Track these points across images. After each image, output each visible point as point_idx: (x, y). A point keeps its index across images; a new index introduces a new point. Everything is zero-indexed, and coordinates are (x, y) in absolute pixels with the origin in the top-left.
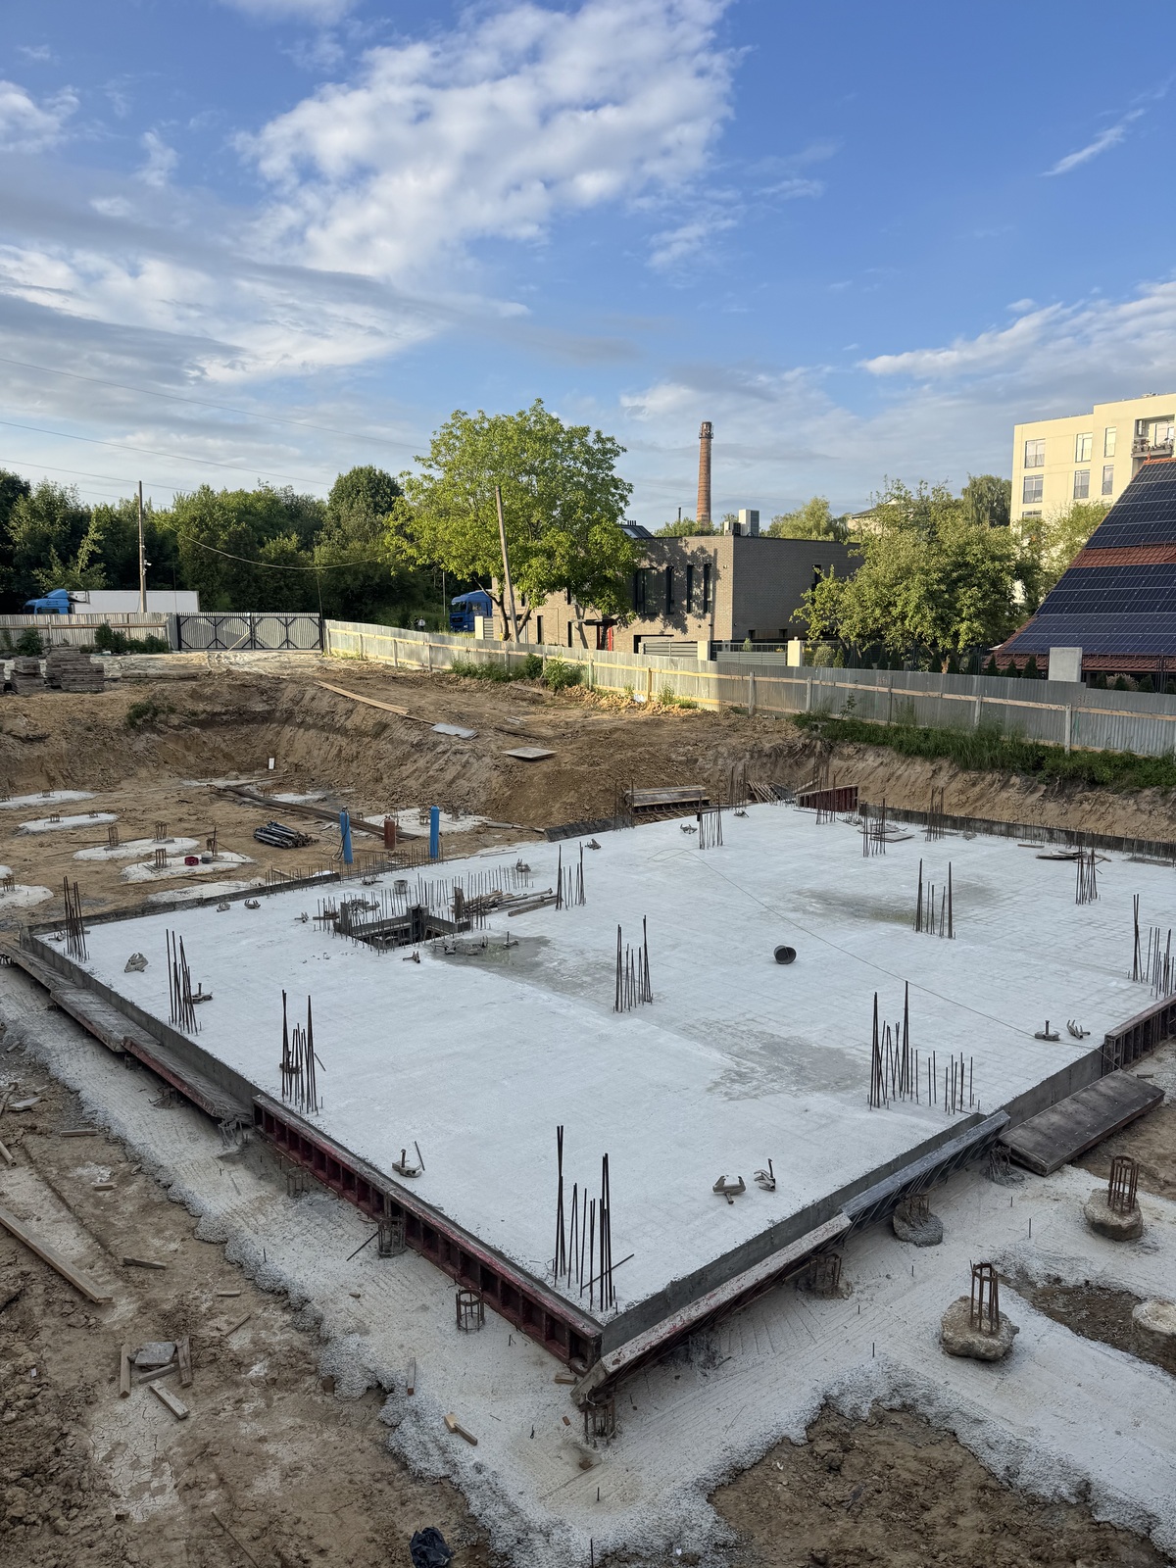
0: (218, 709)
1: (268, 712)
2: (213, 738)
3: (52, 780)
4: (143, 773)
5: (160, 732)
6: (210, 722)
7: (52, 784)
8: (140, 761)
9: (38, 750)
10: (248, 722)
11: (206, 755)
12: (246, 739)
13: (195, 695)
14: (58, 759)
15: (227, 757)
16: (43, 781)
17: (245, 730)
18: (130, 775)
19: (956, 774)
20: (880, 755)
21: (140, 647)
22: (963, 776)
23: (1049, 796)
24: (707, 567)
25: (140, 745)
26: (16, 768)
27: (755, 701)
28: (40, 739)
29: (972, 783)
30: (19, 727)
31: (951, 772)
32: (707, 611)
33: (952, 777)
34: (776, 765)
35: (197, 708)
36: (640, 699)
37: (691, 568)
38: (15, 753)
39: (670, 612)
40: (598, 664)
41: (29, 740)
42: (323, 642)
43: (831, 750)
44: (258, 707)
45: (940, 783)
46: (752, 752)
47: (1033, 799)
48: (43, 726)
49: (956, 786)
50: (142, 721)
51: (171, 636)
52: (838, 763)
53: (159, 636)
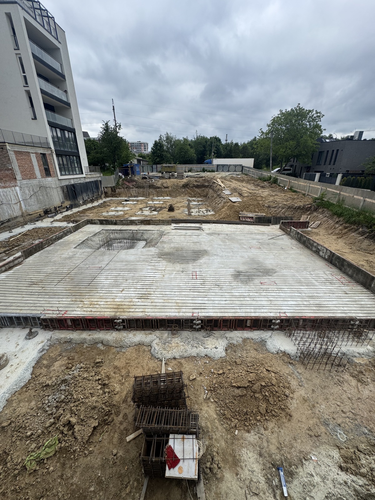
0: (199, 184)
1: (208, 185)
2: (197, 190)
3: (168, 195)
4: (182, 195)
5: (188, 188)
6: (197, 187)
7: (167, 196)
8: (182, 193)
10: (204, 187)
11: (195, 193)
12: (203, 191)
13: (196, 181)
14: (169, 191)
15: (199, 194)
16: (166, 195)
17: (203, 189)
18: (180, 195)
19: (343, 224)
20: (327, 213)
21: (209, 171)
22: (344, 225)
23: (367, 238)
24: (338, 150)
25: (183, 190)
26: (162, 192)
27: (308, 192)
28: (167, 187)
29: (346, 228)
30: (165, 185)
31: (342, 223)
32: (334, 164)
33: (341, 225)
34: (297, 212)
35: (196, 184)
36: (286, 188)
37: (333, 151)
38: (163, 190)
39: (325, 164)
40: (281, 178)
41: (166, 188)
42: (242, 171)
43: (316, 210)
44: (206, 184)
45: (337, 226)
46: (289, 207)
47: (361, 238)
48: (169, 185)
49: (340, 228)
50: (185, 186)
51: (216, 169)
52: (315, 214)
53: (213, 169)
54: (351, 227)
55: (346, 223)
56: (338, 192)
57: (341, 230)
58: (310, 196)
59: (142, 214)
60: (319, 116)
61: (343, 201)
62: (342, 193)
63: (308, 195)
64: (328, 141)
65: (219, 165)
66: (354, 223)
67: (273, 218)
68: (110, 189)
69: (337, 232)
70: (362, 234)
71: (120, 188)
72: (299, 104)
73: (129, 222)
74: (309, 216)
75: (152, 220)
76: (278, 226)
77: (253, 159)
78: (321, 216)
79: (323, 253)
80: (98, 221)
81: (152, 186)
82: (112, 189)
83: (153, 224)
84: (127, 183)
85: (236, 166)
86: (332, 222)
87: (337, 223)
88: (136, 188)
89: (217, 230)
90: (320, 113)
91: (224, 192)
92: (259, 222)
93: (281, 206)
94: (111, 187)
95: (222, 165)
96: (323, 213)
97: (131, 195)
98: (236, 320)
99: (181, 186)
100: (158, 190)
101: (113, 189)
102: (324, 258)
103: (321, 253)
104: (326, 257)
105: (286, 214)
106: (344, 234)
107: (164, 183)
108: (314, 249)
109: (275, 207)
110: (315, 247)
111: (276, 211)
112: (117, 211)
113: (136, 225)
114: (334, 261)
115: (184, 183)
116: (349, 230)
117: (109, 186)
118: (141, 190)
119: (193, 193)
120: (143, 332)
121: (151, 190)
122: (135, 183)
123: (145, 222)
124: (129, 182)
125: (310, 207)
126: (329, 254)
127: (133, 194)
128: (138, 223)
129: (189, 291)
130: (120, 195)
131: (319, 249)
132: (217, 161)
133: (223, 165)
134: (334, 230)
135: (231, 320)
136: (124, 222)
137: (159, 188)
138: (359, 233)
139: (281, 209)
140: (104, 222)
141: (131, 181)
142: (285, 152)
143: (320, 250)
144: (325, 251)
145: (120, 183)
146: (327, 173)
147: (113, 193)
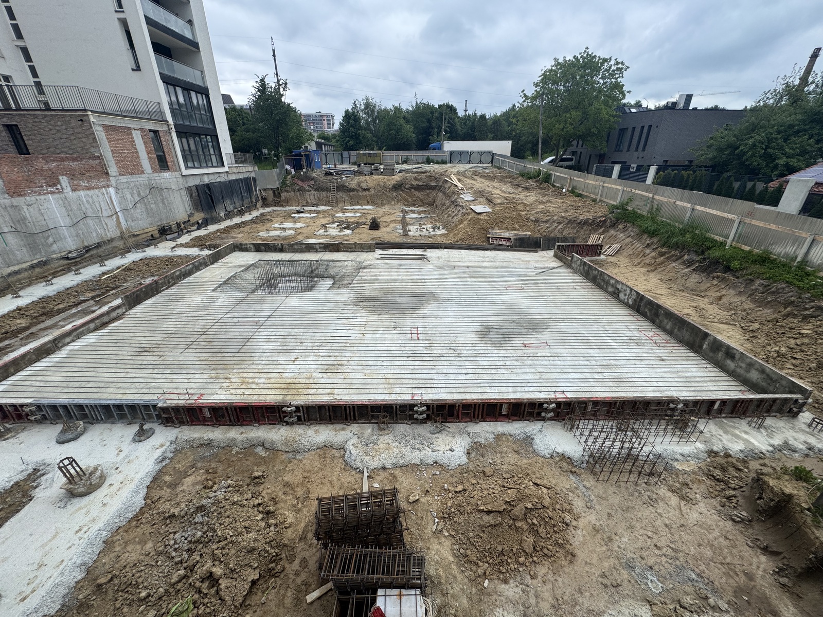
0: (421, 184)
1: (436, 186)
2: (417, 193)
4: (393, 203)
5: (402, 191)
6: (418, 188)
7: (368, 203)
8: (393, 199)
9: (366, 193)
10: (429, 189)
11: (414, 199)
12: (428, 195)
13: (416, 179)
14: (371, 196)
15: (421, 200)
16: (366, 202)
17: (428, 191)
18: (389, 203)
19: (657, 248)
20: (632, 230)
21: (438, 163)
22: (659, 249)
23: (697, 271)
24: (650, 126)
25: (395, 194)
26: (359, 197)
27: (601, 196)
28: (368, 190)
29: (661, 254)
30: (364, 185)
31: (656, 246)
32: (644, 150)
33: (654, 249)
34: (582, 229)
35: (415, 183)
36: (564, 190)
37: (643, 127)
38: (360, 194)
39: (628, 150)
40: (556, 174)
41: (365, 190)
42: (492, 161)
43: (613, 225)
44: (433, 184)
45: (648, 251)
46: (570, 220)
47: (687, 270)
48: (370, 186)
49: (653, 254)
50: (398, 187)
51: (448, 159)
52: (612, 232)
53: (444, 159)
54: (670, 252)
55: (663, 246)
56: (651, 195)
57: (654, 258)
58: (604, 202)
59: (326, 233)
60: (620, 69)
61: (658, 209)
62: (656, 197)
63: (600, 201)
64: (633, 110)
65: (454, 152)
66: (676, 246)
67: (544, 240)
68: (271, 192)
69: (647, 261)
70: (688, 264)
71: (287, 191)
72: (587, 48)
73: (304, 246)
74: (602, 236)
75: (342, 244)
76: (551, 253)
77: (510, 142)
78: (622, 235)
79: (625, 295)
80: (252, 246)
81: (341, 188)
82: (274, 193)
83: (344, 251)
84: (300, 183)
85: (481, 153)
86: (639, 245)
87: (648, 246)
88: (316, 190)
89: (451, 260)
90: (622, 63)
91: (462, 196)
92: (520, 246)
93: (557, 219)
94: (272, 189)
95: (458, 152)
96: (625, 230)
97: (307, 202)
98: (483, 405)
99: (391, 187)
100: (351, 194)
101: (277, 193)
102: (626, 305)
103: (622, 296)
104: (630, 302)
105: (565, 233)
106: (659, 264)
107: (361, 182)
108: (610, 289)
109: (546, 222)
110: (612, 286)
111: (548, 227)
112: (284, 229)
113: (317, 252)
114: (642, 309)
115: (395, 183)
116: (668, 258)
117: (269, 187)
118: (324, 194)
119: (410, 200)
120: (331, 426)
121: (340, 194)
122: (312, 182)
123: (331, 247)
124: (302, 181)
125: (605, 221)
126: (634, 296)
127: (309, 201)
128: (320, 248)
129: (406, 359)
130: (288, 202)
131: (618, 289)
132: (450, 146)
133: (460, 152)
134: (643, 258)
135: (475, 405)
136: (296, 247)
137: (353, 190)
138: (683, 264)
139: (556, 225)
140: (263, 248)
141: (307, 178)
142: (563, 129)
143: (619, 291)
144: (628, 292)
145: (288, 182)
146: (632, 165)
147: (276, 199)
